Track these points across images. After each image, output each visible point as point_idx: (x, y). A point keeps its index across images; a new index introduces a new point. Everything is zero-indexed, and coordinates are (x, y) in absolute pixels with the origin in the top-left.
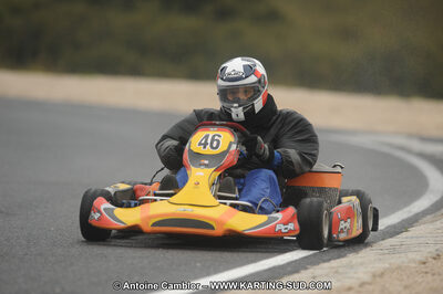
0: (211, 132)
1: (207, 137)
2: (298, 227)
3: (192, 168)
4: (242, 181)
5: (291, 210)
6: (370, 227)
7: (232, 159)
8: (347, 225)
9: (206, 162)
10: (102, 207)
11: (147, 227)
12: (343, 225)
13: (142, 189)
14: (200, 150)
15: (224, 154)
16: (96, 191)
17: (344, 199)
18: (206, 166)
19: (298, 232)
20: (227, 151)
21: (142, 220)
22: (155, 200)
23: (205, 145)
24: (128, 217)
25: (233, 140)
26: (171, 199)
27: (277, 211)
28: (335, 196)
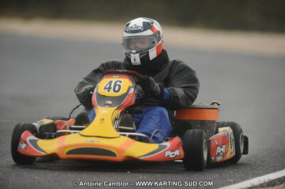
0: (114, 79)
1: (111, 82)
2: (183, 153)
3: (99, 107)
4: (140, 115)
5: (177, 140)
6: (242, 152)
7: (131, 99)
8: (223, 150)
9: (110, 102)
10: (28, 139)
11: (63, 155)
12: (219, 150)
13: (61, 124)
14: (105, 93)
15: (124, 96)
16: (24, 125)
17: (221, 130)
18: (110, 105)
19: (183, 157)
20: (127, 94)
21: (59, 149)
22: (70, 133)
23: (109, 89)
24: (48, 146)
25: (131, 85)
26: (82, 132)
27: (167, 140)
28: (213, 127)
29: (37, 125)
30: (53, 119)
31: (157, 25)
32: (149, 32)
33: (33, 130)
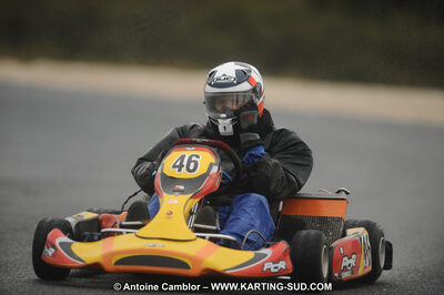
0: (188, 152)
1: (183, 157)
2: (290, 265)
3: (165, 194)
4: (227, 208)
5: (283, 245)
6: (382, 264)
7: (213, 182)
8: (352, 262)
9: (182, 188)
10: (57, 242)
11: (110, 266)
12: (346, 262)
13: (108, 220)
14: (175, 173)
15: (202, 177)
17: (350, 232)
18: (182, 192)
19: (291, 271)
20: (207, 174)
21: (104, 256)
22: (121, 233)
23: (180, 167)
24: (89, 252)
25: (213, 161)
26: (139, 232)
27: (268, 246)
28: (339, 227)
29: (72, 221)
30: (98, 212)
31: (256, 75)
32: (246, 86)
33: (66, 228)
